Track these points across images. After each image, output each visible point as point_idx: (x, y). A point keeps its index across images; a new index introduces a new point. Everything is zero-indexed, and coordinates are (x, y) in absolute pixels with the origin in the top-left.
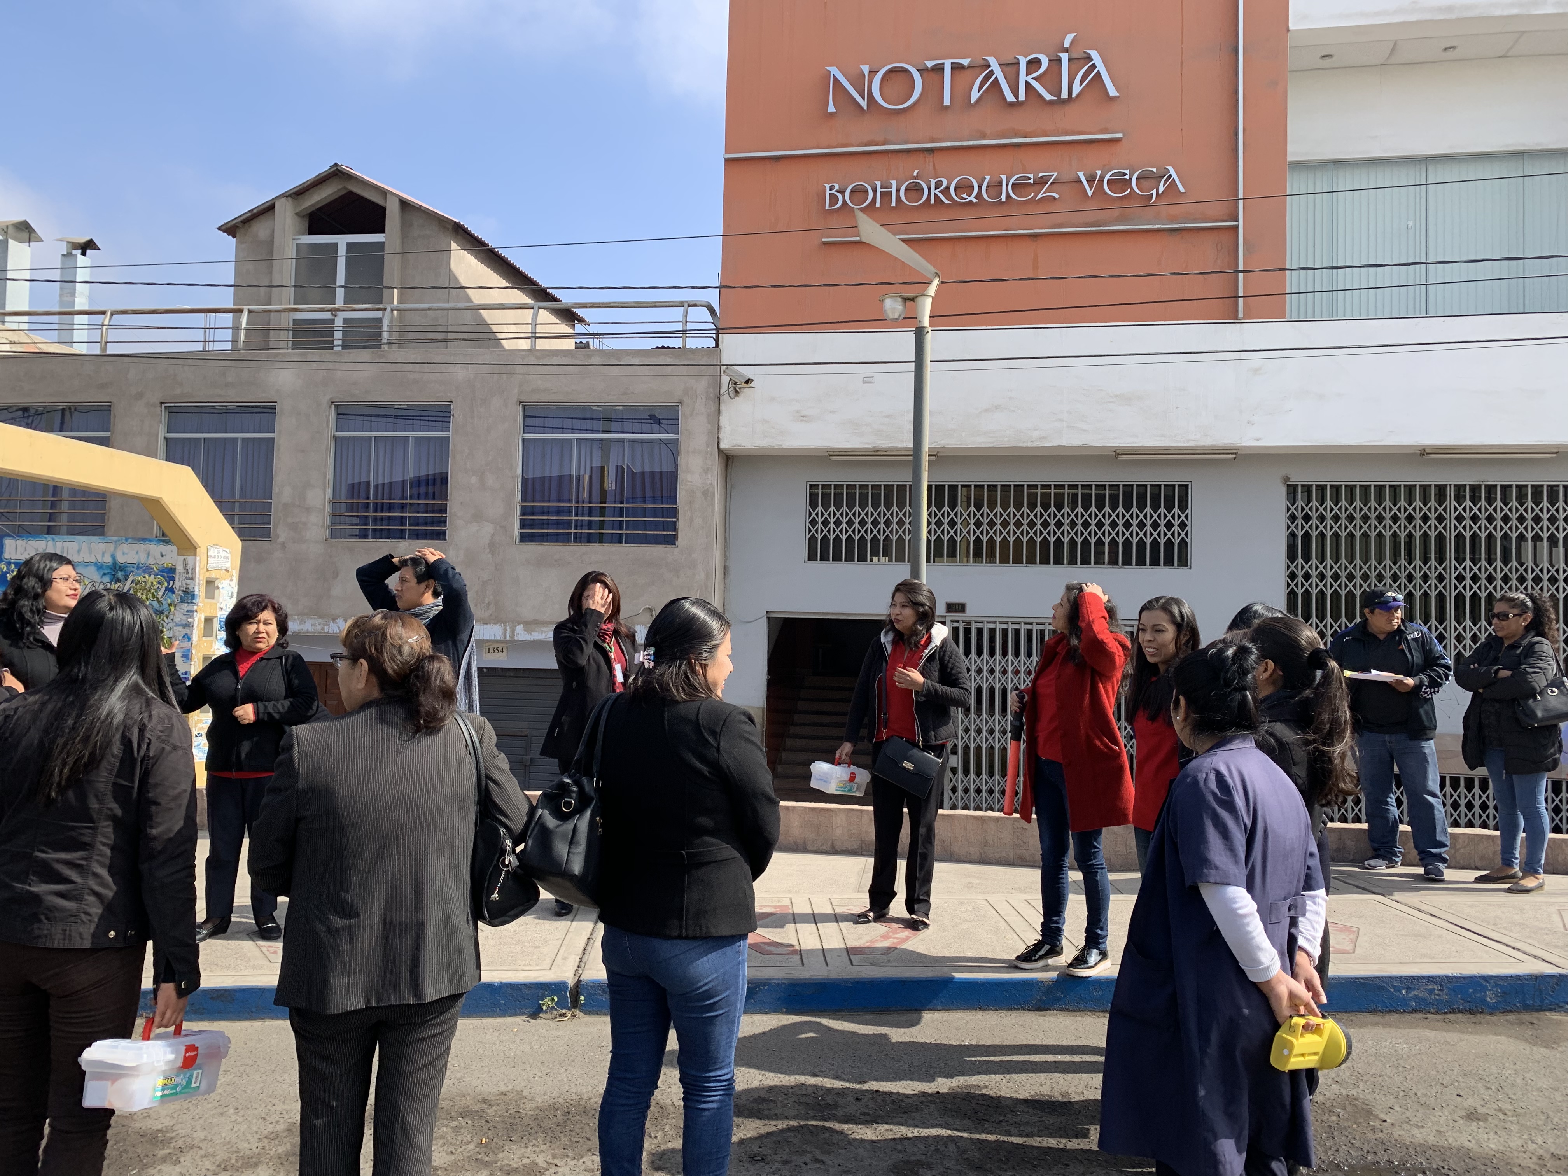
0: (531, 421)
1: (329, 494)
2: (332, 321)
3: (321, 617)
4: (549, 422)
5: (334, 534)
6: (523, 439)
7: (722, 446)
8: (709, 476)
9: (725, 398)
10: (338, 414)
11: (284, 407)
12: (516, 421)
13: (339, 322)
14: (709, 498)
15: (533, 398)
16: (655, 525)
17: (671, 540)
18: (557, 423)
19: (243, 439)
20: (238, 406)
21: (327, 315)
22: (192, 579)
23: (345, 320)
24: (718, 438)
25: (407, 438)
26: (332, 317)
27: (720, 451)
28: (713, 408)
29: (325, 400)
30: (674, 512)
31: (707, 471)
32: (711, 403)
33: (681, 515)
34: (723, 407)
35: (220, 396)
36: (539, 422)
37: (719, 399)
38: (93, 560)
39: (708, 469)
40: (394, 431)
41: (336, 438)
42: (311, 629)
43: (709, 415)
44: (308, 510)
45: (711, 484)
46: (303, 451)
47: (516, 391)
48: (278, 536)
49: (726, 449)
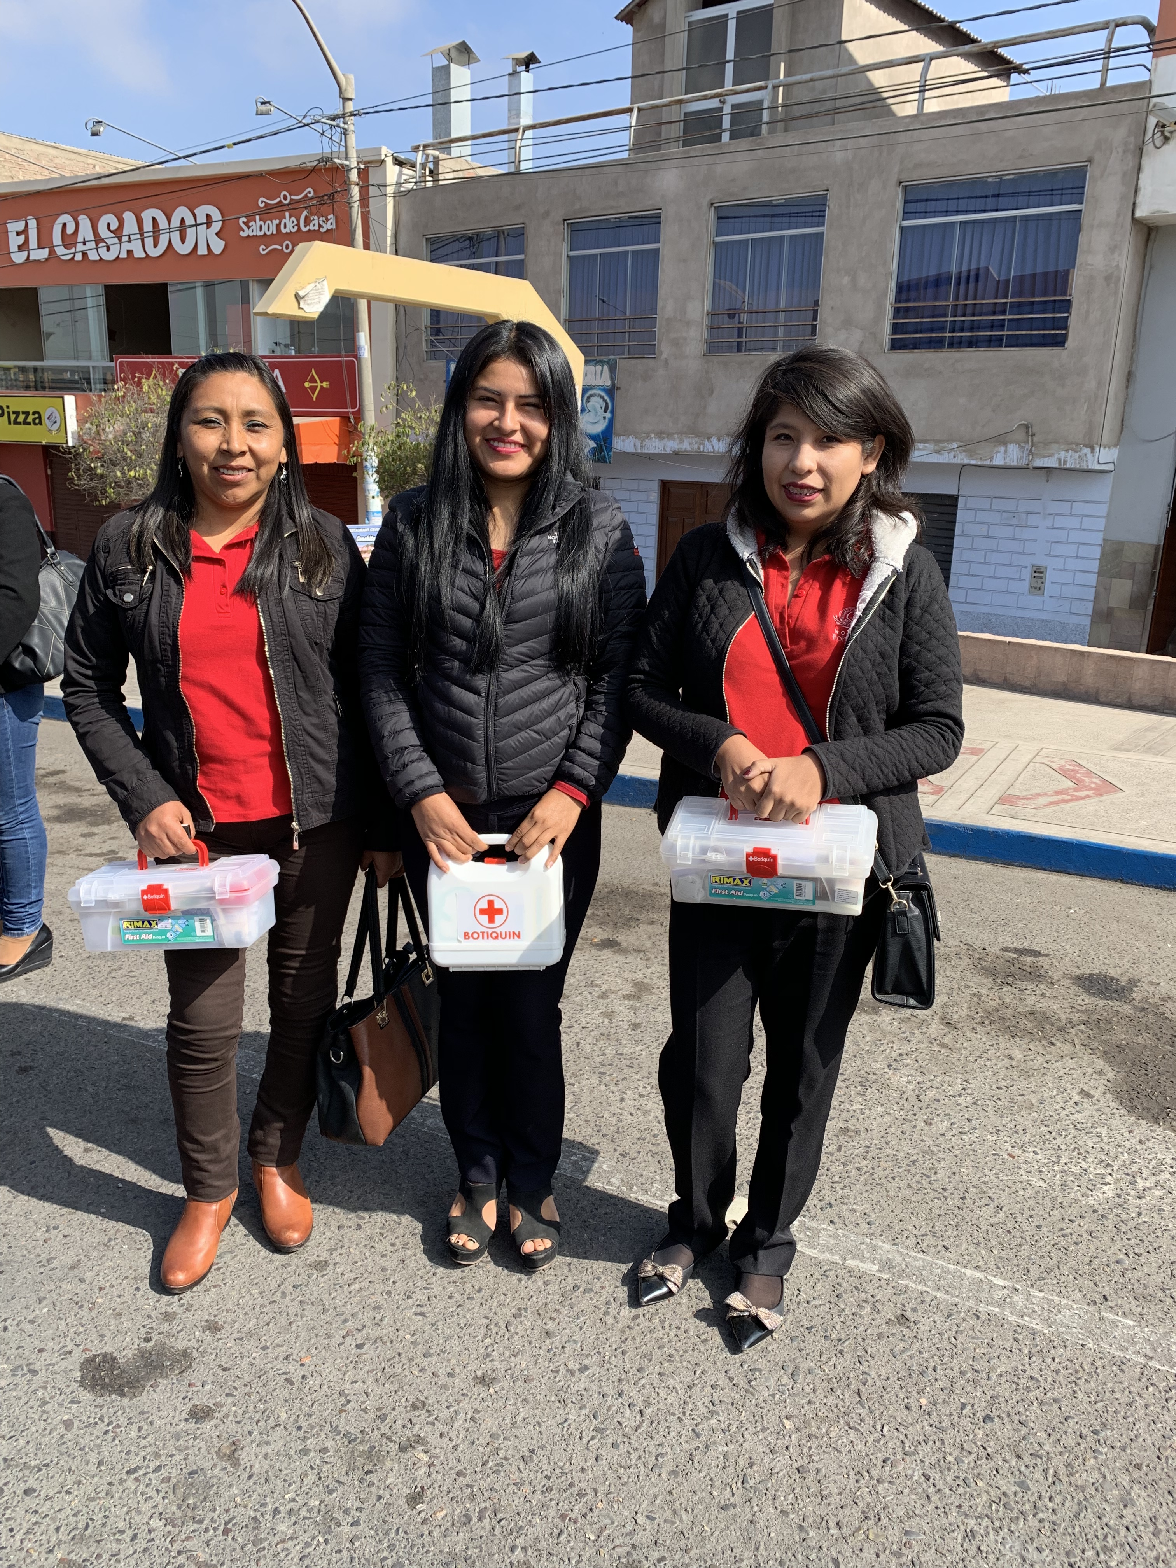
0: (912, 207)
1: (707, 306)
2: (721, 109)
3: (698, 436)
4: (931, 206)
5: (713, 348)
6: (902, 229)
7: (1138, 214)
8: (1116, 255)
9: (1149, 148)
10: (719, 218)
11: (668, 215)
12: (894, 205)
13: (727, 109)
14: (1112, 285)
15: (917, 176)
16: (1044, 323)
17: (1059, 341)
18: (942, 205)
19: (633, 252)
20: (630, 217)
21: (714, 103)
23: (734, 107)
24: (1134, 203)
25: (782, 237)
26: (720, 105)
27: (1135, 221)
28: (1131, 163)
29: (705, 203)
30: (1066, 305)
31: (1113, 249)
32: (1130, 157)
33: (1074, 310)
34: (1145, 162)
35: (612, 207)
36: (921, 207)
37: (1141, 150)
39: (1116, 246)
40: (771, 231)
41: (715, 244)
42: (688, 448)
43: (1125, 174)
44: (688, 324)
45: (1117, 266)
46: (685, 261)
47: (896, 169)
48: (661, 353)
49: (1146, 218)
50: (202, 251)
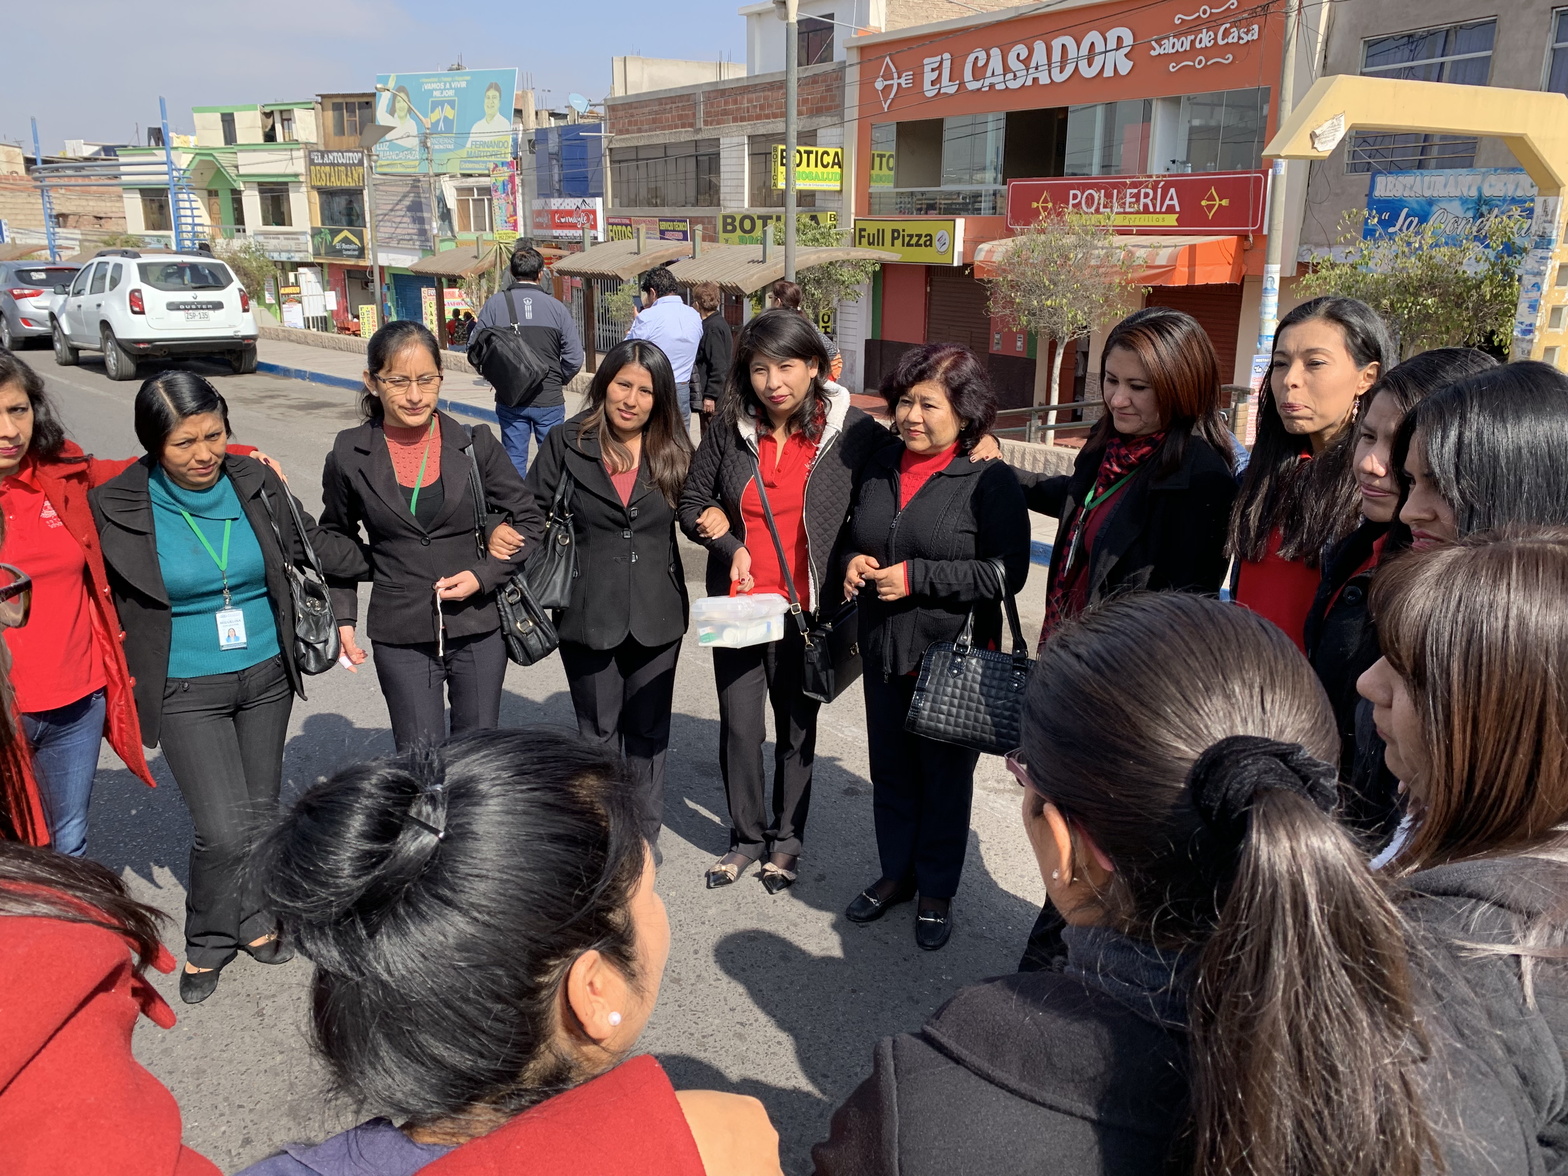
22: (1551, 222)
38: (1459, 194)
50: (1109, 73)
